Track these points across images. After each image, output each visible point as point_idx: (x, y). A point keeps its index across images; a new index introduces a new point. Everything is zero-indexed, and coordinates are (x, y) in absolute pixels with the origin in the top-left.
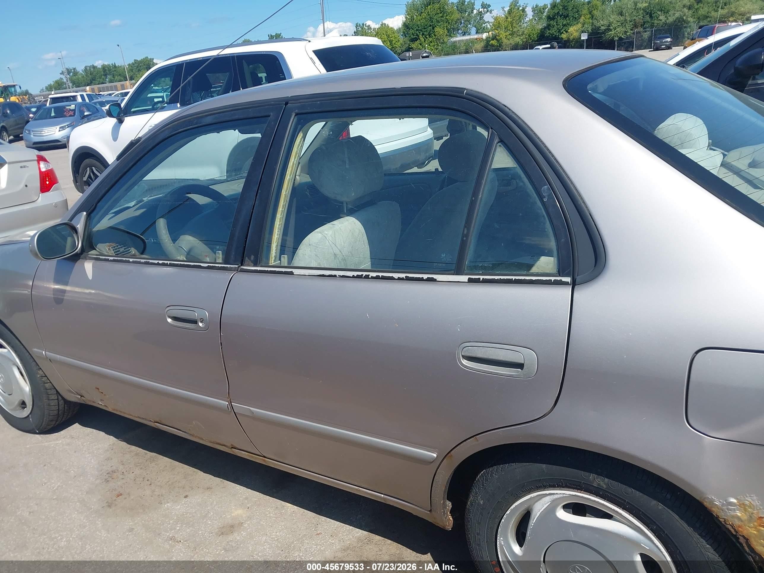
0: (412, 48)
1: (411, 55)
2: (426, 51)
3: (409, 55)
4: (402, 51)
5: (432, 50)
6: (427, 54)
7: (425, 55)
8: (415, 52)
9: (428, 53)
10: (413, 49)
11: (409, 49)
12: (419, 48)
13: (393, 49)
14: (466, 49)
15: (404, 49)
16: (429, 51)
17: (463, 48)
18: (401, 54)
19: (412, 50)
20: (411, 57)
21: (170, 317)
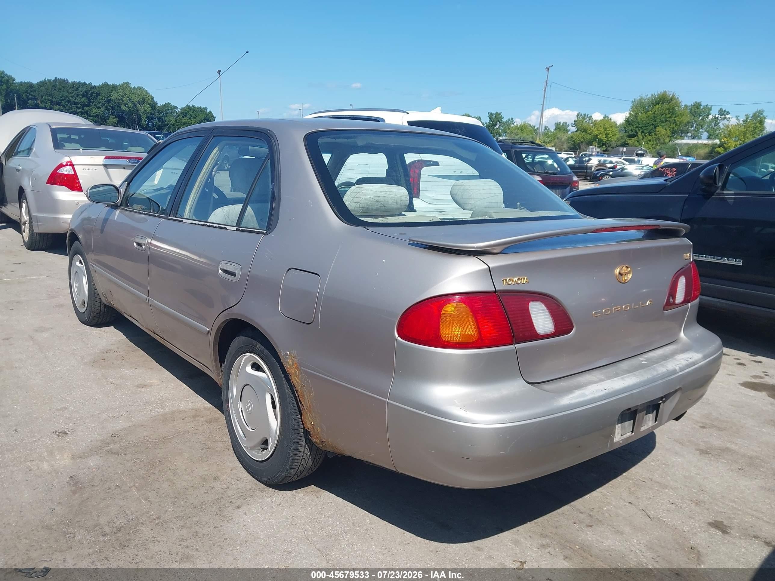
0: (627, 144)
1: (624, 150)
2: (642, 149)
3: (623, 150)
4: (616, 145)
5: (650, 148)
6: (642, 152)
7: (640, 152)
8: (630, 148)
9: (643, 150)
10: (629, 145)
11: (623, 145)
12: (635, 145)
13: (608, 142)
14: (687, 153)
15: (619, 143)
16: (645, 149)
17: (685, 150)
18: (615, 147)
19: (627, 145)
20: (624, 152)
21: (135, 242)
